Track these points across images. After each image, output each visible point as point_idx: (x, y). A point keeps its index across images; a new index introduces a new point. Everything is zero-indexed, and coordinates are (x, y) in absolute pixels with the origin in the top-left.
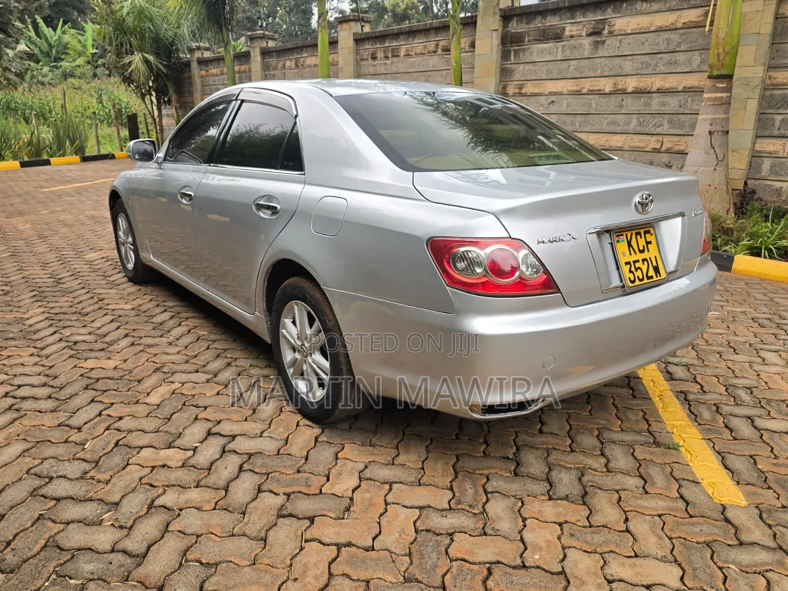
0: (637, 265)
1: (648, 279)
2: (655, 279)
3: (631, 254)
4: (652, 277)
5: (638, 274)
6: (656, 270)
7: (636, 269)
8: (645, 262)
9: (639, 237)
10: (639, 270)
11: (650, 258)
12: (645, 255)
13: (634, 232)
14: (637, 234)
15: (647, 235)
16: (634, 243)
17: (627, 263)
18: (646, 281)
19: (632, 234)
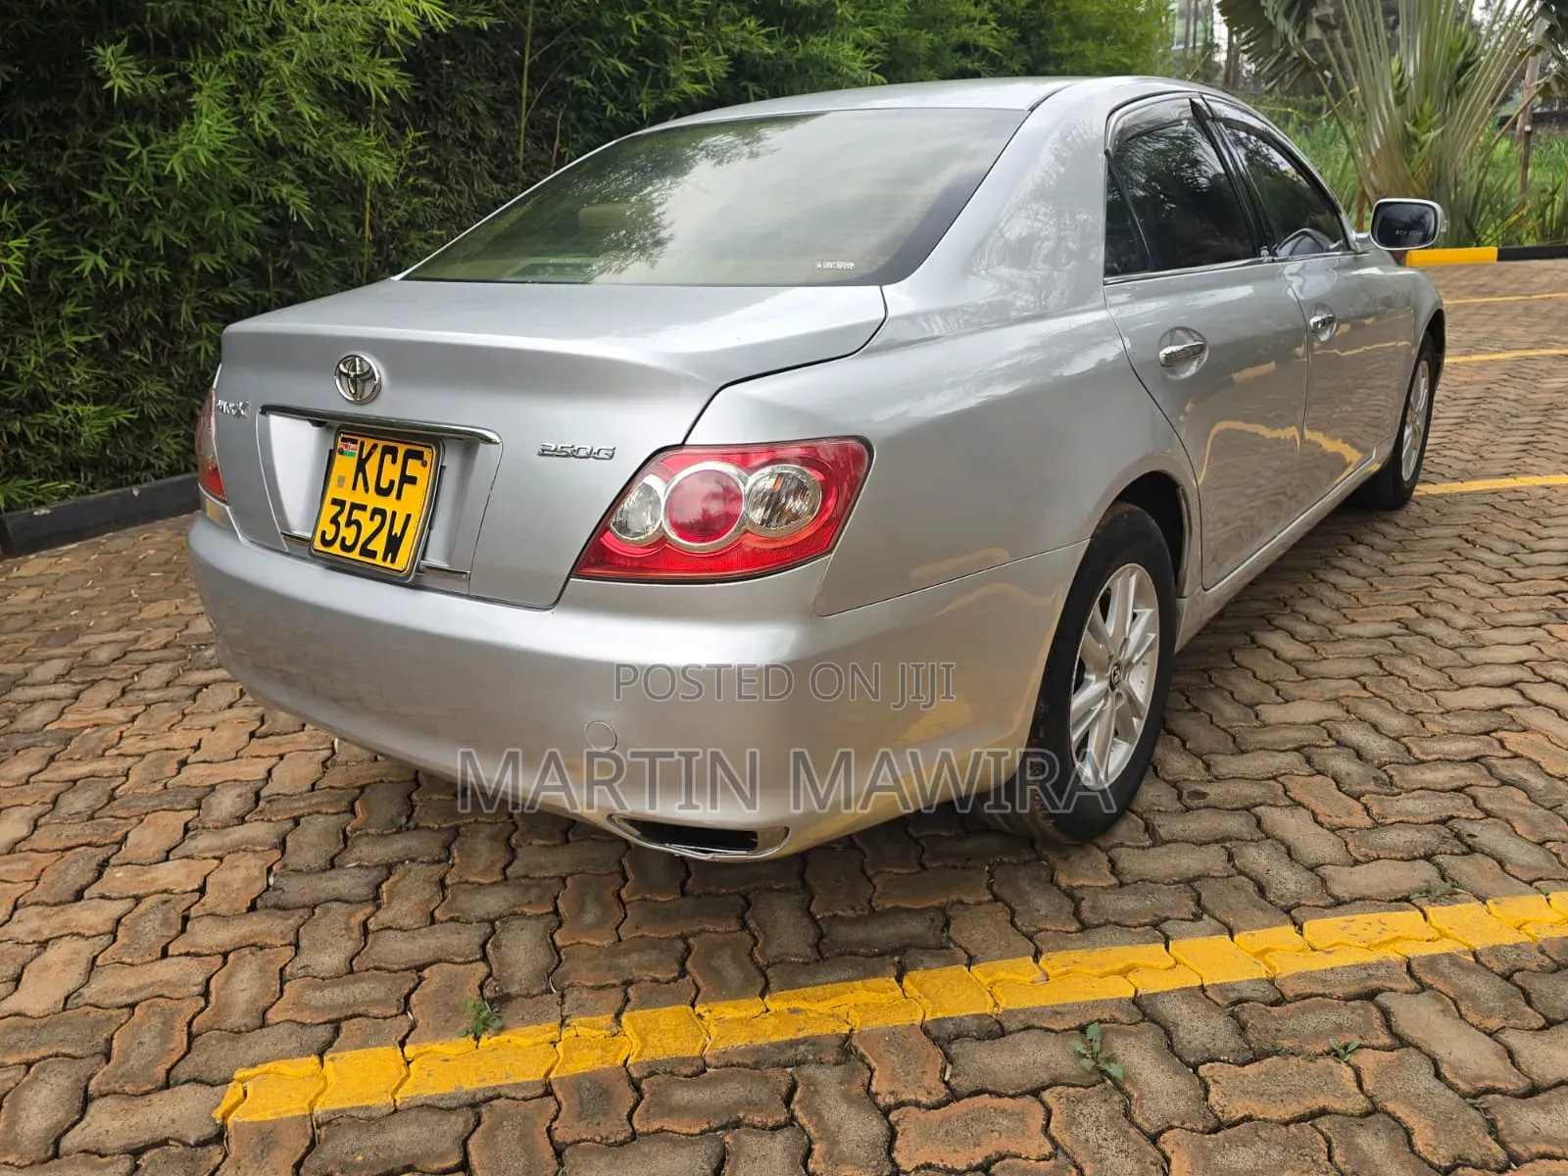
0: (357, 515)
1: (361, 554)
2: (378, 561)
3: (354, 488)
4: (373, 554)
5: (349, 534)
6: (393, 545)
7: (349, 523)
8: (378, 518)
9: (388, 458)
10: (354, 528)
11: (394, 514)
12: (388, 504)
13: (381, 444)
14: (386, 450)
15: (410, 461)
16: (371, 467)
17: (335, 502)
18: (355, 555)
19: (375, 446)
